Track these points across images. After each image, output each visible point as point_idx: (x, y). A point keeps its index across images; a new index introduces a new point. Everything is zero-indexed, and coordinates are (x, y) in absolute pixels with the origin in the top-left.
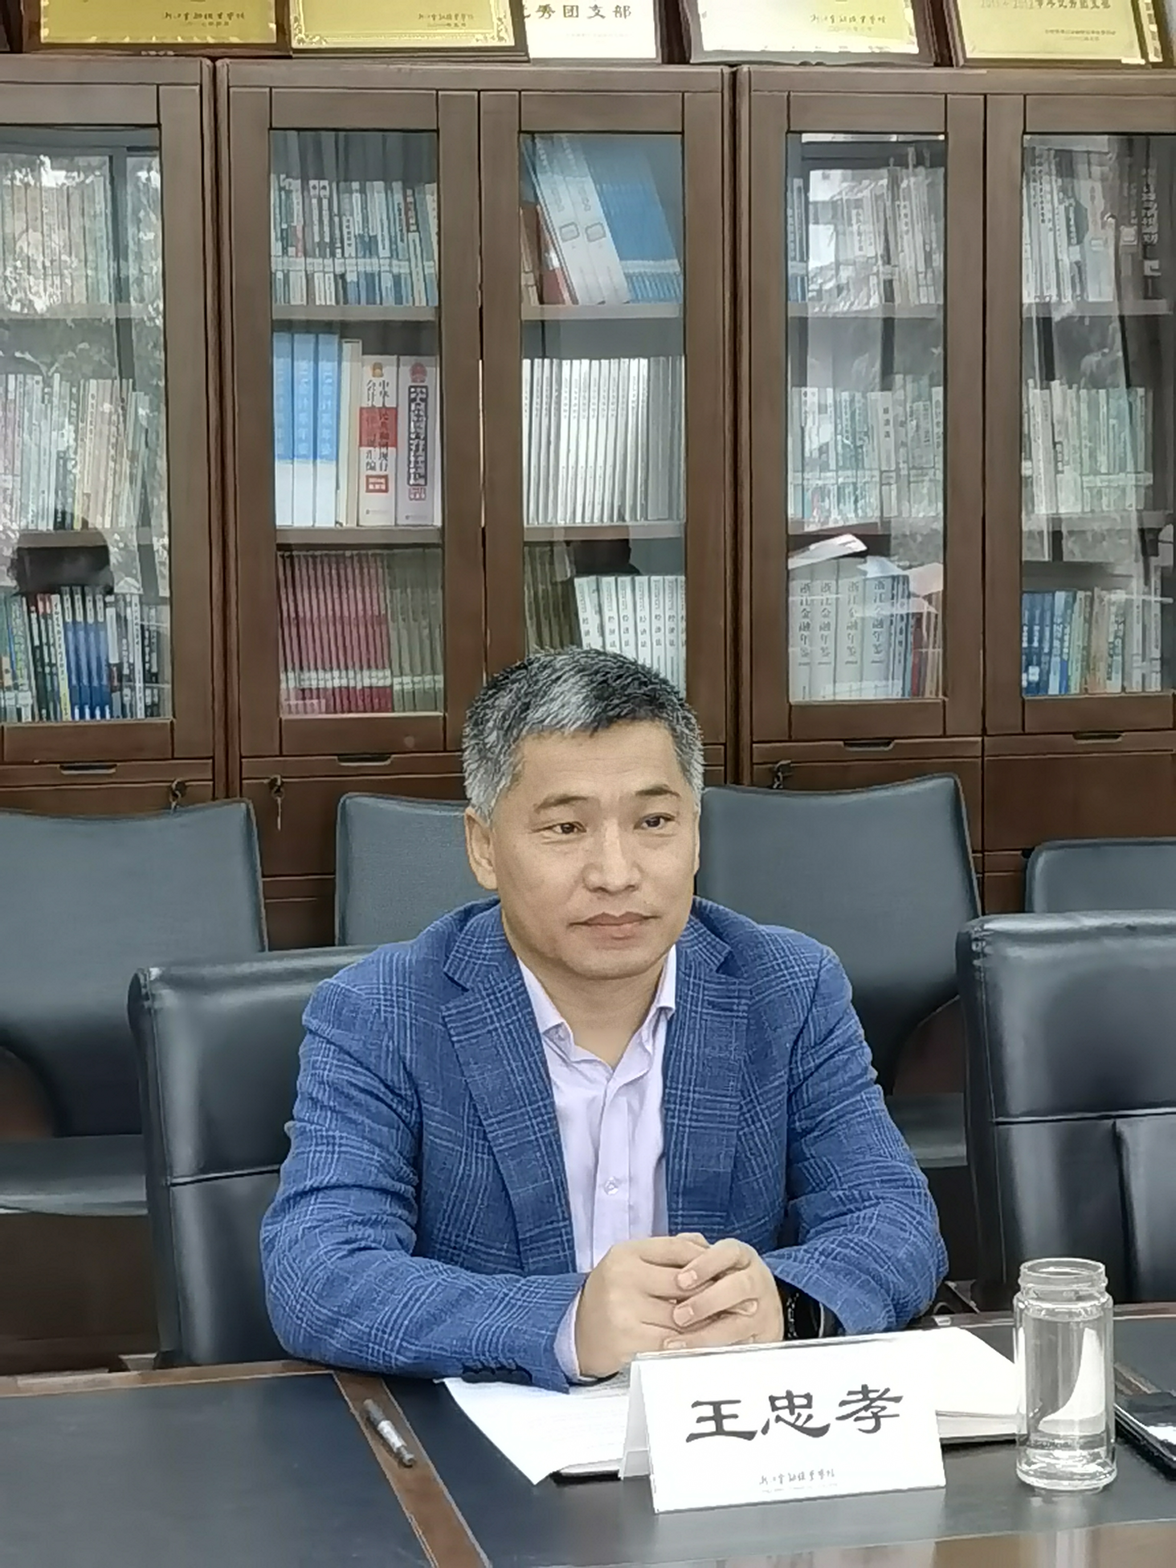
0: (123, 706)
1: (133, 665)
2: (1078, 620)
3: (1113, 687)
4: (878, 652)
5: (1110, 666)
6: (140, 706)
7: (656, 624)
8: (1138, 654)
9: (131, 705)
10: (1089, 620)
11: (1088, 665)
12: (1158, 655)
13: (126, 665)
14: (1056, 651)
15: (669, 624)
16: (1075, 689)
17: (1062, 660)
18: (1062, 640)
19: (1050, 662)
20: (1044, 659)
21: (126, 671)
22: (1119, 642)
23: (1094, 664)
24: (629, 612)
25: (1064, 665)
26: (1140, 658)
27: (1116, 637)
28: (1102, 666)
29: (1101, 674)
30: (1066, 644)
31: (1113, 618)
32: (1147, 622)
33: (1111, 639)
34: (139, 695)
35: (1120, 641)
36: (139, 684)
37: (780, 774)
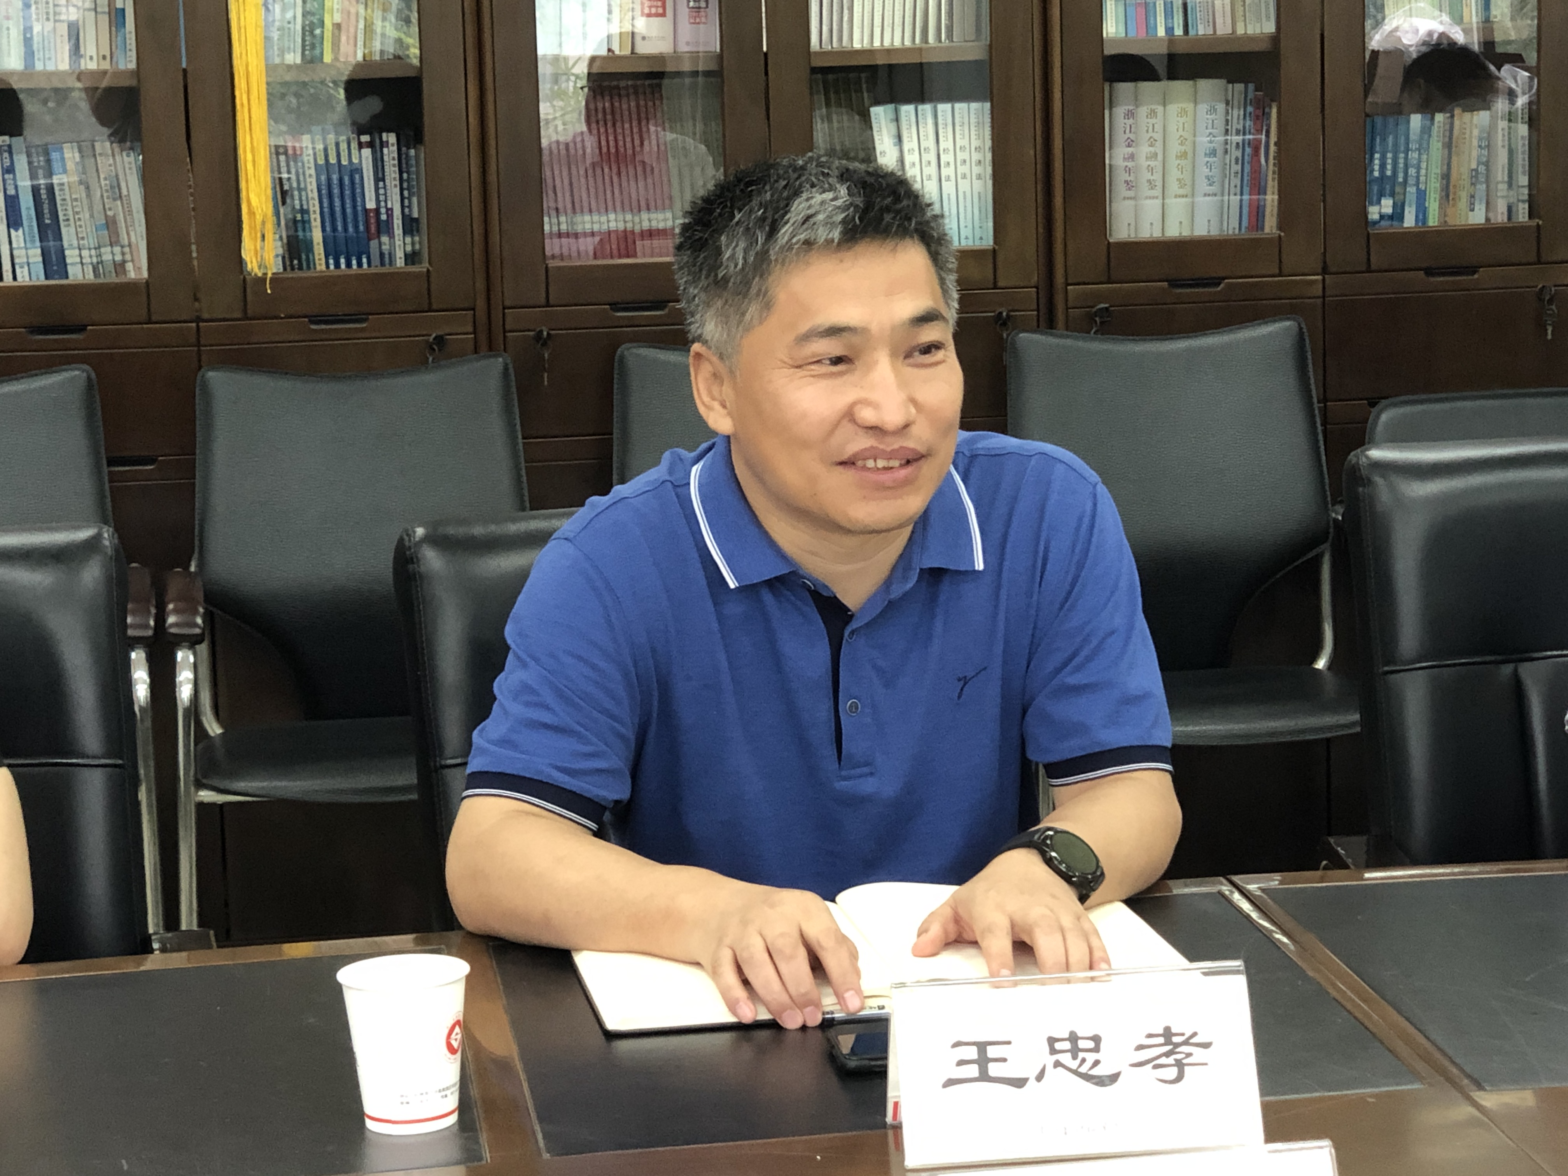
0: (382, 255)
1: (392, 209)
2: (1436, 146)
3: (1477, 217)
4: (1210, 185)
5: (1472, 196)
6: (400, 254)
7: (961, 156)
8: (1502, 182)
9: (390, 254)
10: (1449, 145)
11: (1447, 194)
12: (1526, 183)
13: (383, 210)
14: (1411, 181)
15: (976, 156)
16: (1433, 221)
17: (1418, 189)
18: (1419, 168)
19: (1405, 194)
20: (1398, 189)
21: (384, 217)
22: (1482, 169)
23: (1455, 193)
24: (930, 143)
25: (1421, 196)
26: (1506, 186)
27: (1479, 163)
28: (1464, 196)
29: (1463, 204)
30: (1423, 172)
31: (1475, 143)
32: (1513, 146)
33: (1474, 166)
34: (398, 242)
35: (1484, 168)
36: (398, 230)
37: (1097, 319)
